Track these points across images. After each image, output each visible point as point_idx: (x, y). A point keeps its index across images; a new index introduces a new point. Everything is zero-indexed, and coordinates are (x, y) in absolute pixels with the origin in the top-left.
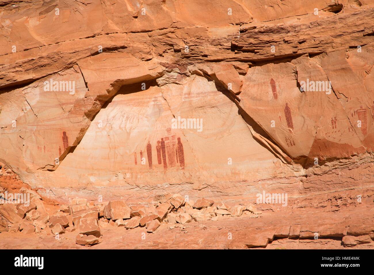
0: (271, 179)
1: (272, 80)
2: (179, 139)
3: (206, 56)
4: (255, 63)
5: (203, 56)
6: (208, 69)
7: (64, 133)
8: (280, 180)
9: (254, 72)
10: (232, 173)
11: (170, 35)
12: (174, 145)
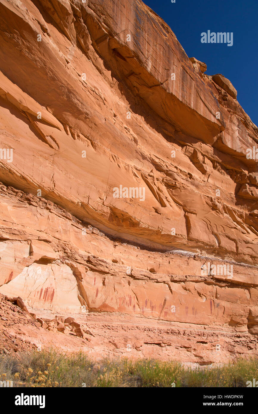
0: (78, 314)
1: (95, 278)
2: (54, 290)
3: (77, 260)
4: (92, 270)
5: (75, 259)
6: (75, 265)
7: (12, 272)
8: (81, 315)
9: (90, 273)
10: (66, 309)
11: (67, 245)
12: (51, 292)
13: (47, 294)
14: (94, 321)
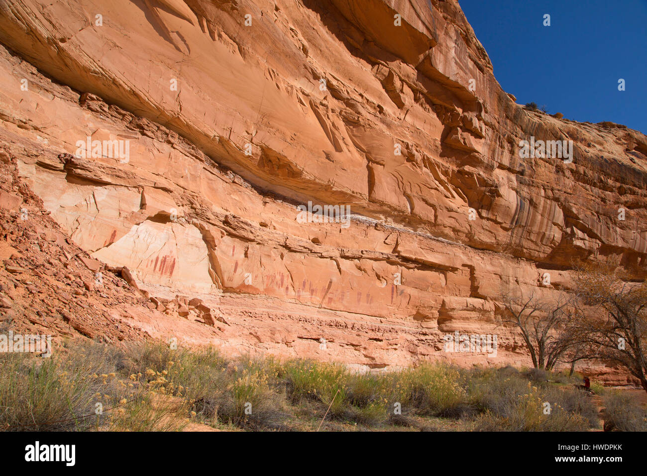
0: (208, 294)
1: (234, 246)
2: (175, 259)
3: (209, 219)
4: (230, 234)
5: (207, 218)
6: (207, 226)
7: (115, 231)
8: (211, 296)
9: (227, 238)
10: (192, 286)
11: (195, 198)
12: (170, 262)
13: (164, 264)
14: (231, 305)
